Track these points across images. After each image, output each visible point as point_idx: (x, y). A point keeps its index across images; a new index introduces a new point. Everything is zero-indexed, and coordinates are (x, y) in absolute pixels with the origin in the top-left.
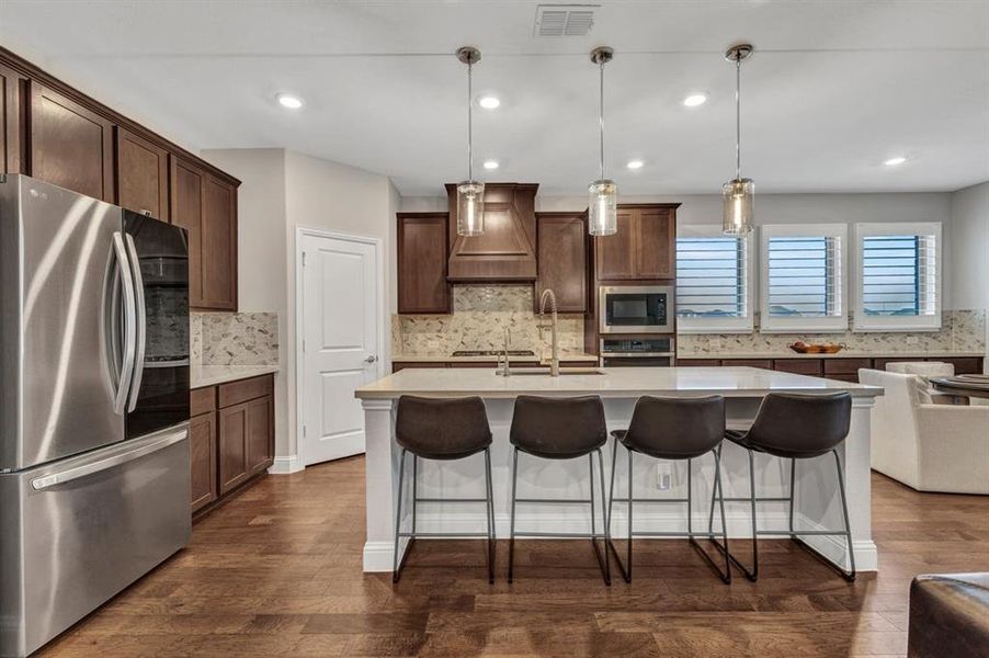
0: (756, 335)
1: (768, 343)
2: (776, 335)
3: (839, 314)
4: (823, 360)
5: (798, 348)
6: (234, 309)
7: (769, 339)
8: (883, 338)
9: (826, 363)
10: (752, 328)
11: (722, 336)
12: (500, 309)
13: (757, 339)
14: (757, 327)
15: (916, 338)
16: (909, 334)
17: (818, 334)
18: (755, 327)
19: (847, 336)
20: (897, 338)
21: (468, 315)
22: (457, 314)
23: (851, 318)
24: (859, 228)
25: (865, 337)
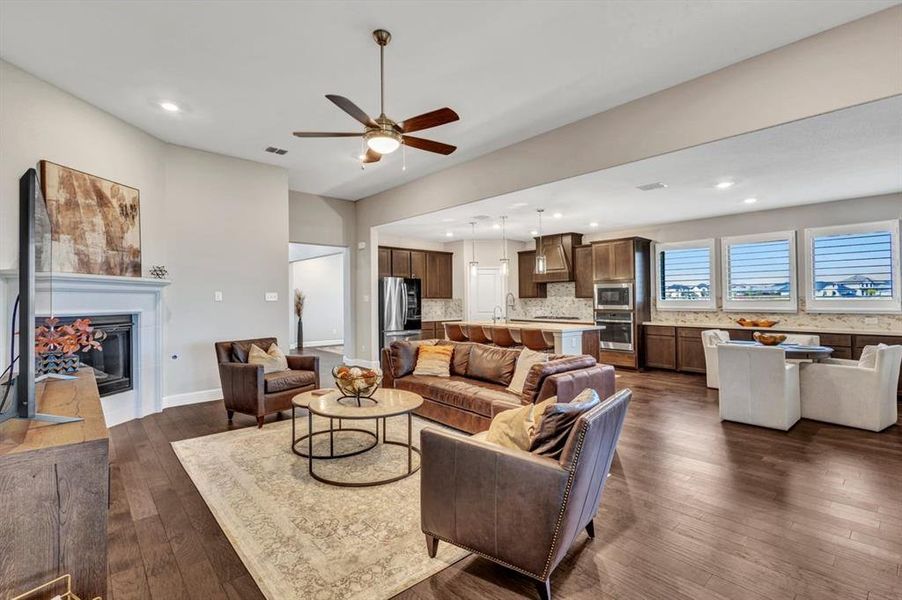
0: (720, 312)
1: (731, 319)
2: (737, 313)
6: (451, 297)
7: (732, 316)
8: (838, 318)
11: (694, 312)
12: (567, 295)
13: (721, 315)
14: (720, 307)
15: (875, 319)
16: (868, 316)
17: (773, 313)
19: (801, 316)
20: (854, 319)
21: (553, 298)
22: (548, 297)
23: (803, 302)
25: (818, 317)
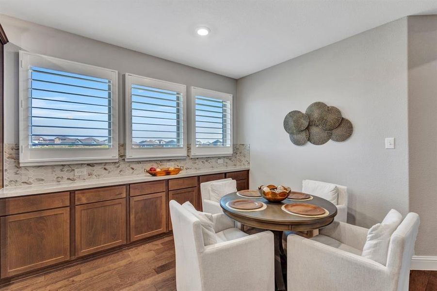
0: (122, 163)
1: (133, 169)
2: (139, 162)
3: (182, 146)
4: (168, 180)
5: (152, 172)
7: (134, 166)
8: (207, 161)
9: (170, 182)
10: (117, 157)
11: (89, 165)
13: (123, 165)
14: (122, 156)
15: (222, 160)
16: (219, 158)
17: (169, 160)
18: (121, 156)
19: (187, 161)
20: (213, 160)
23: (189, 149)
24: (194, 90)
25: (197, 161)
